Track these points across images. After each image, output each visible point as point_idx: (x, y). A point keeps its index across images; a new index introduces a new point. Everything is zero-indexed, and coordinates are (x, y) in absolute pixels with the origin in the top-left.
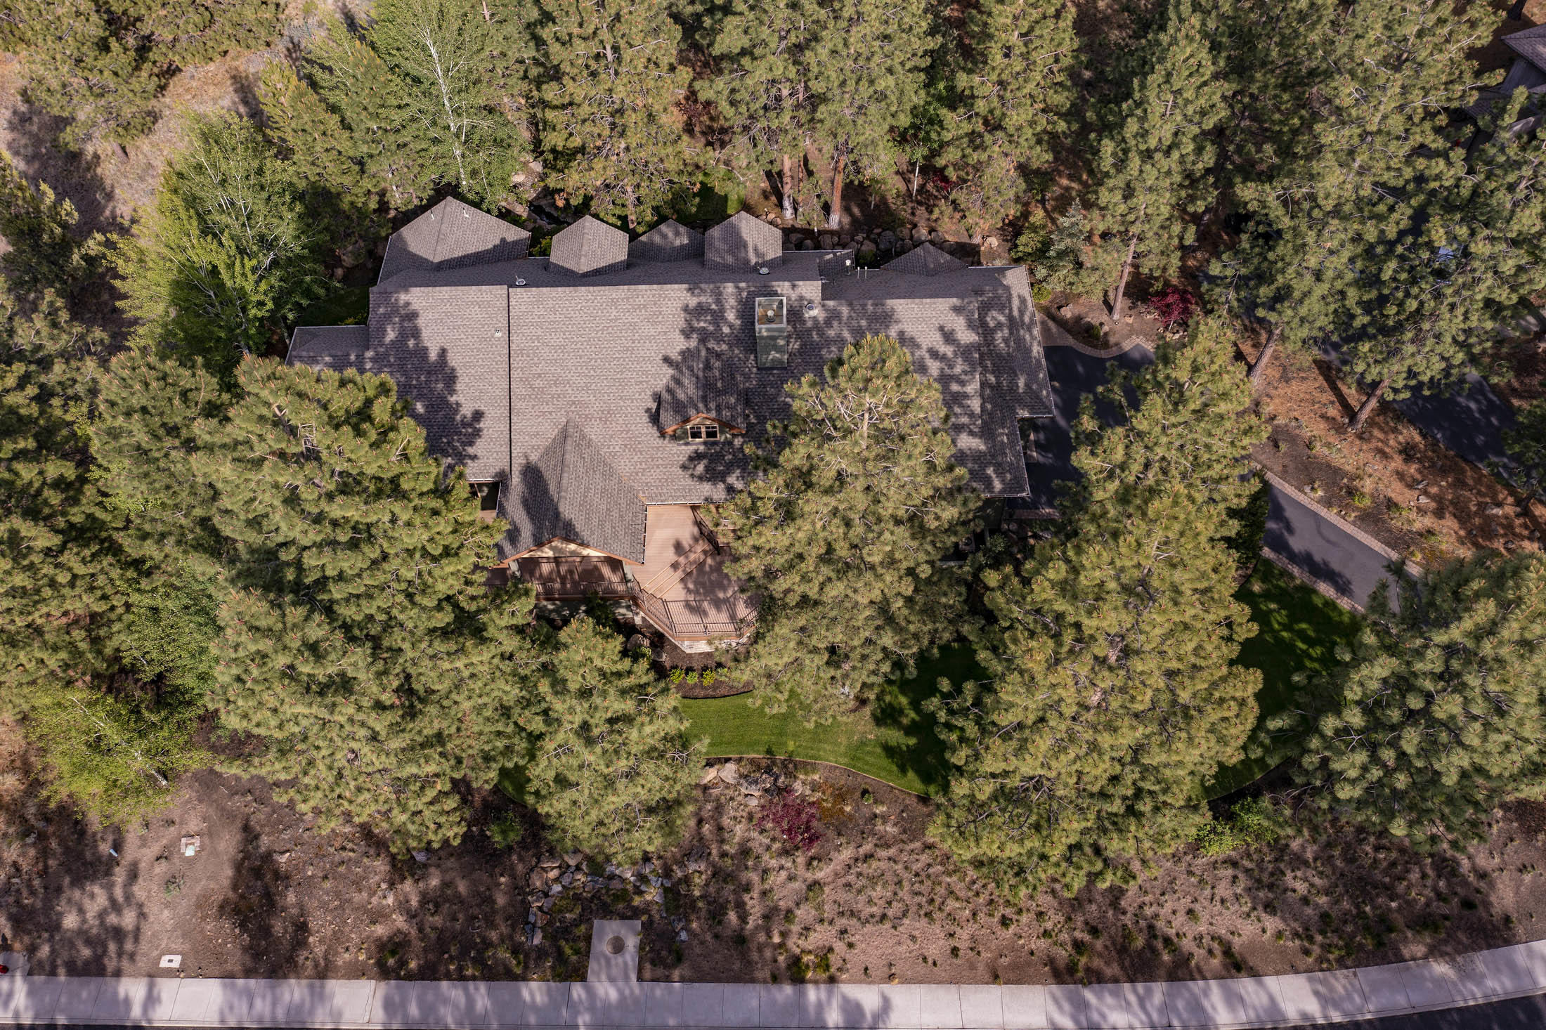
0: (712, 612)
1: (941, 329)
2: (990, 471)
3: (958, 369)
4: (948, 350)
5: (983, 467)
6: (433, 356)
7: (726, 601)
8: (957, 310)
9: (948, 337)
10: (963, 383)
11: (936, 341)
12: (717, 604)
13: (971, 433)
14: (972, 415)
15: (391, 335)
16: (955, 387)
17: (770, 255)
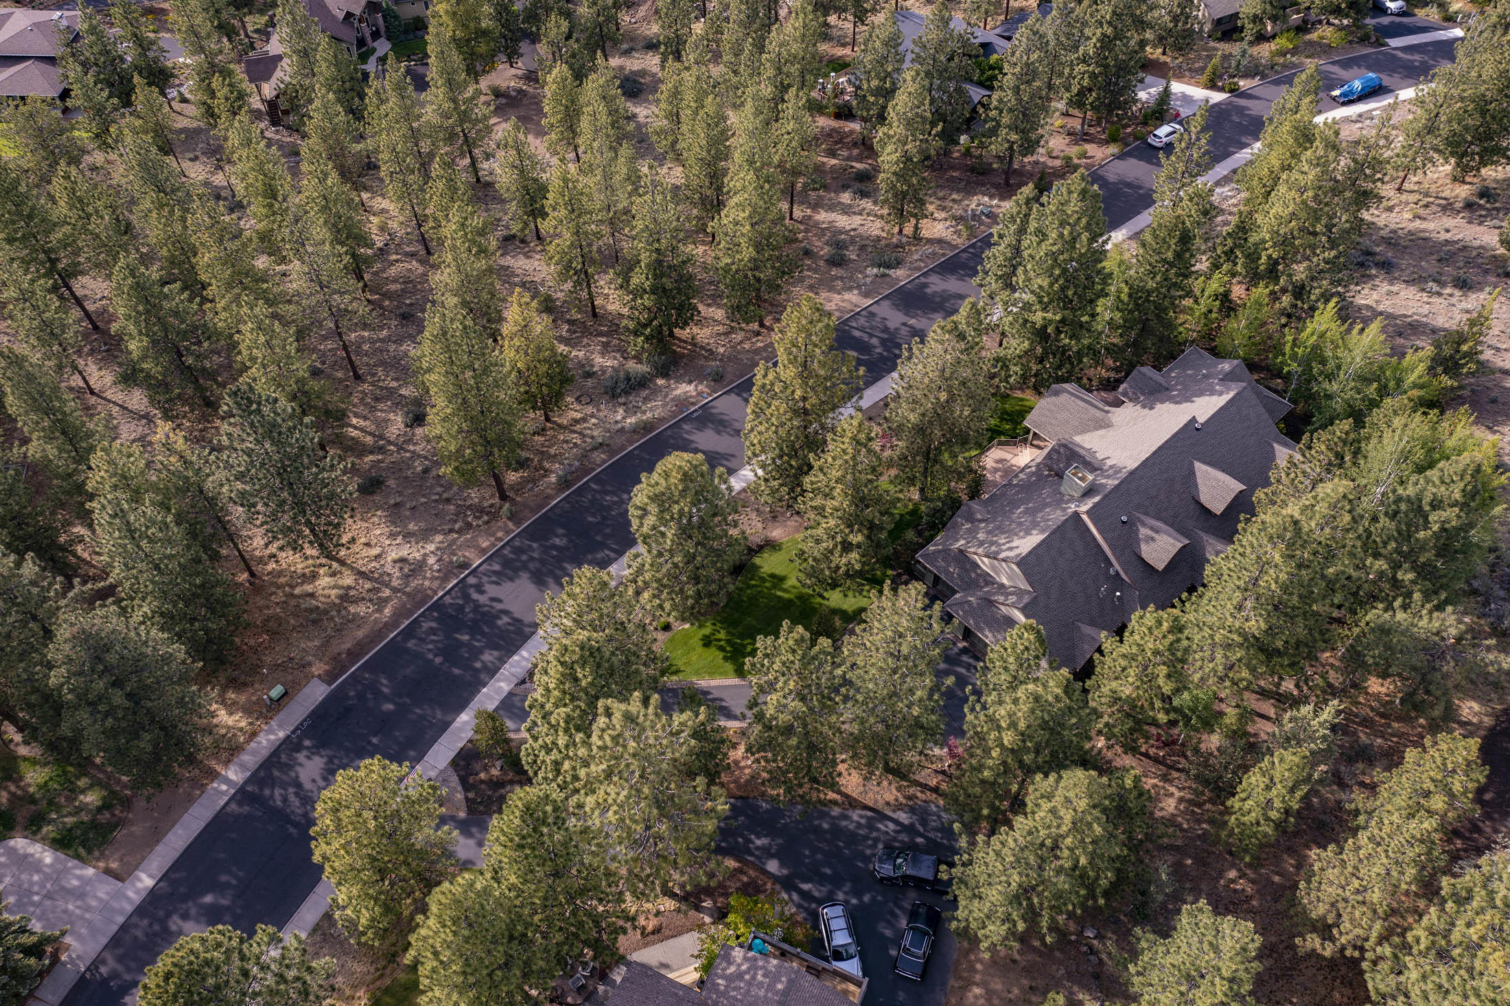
1: (1018, 547)
3: (993, 548)
8: (1019, 555)
9: (1011, 548)
11: (1016, 543)
17: (1143, 547)
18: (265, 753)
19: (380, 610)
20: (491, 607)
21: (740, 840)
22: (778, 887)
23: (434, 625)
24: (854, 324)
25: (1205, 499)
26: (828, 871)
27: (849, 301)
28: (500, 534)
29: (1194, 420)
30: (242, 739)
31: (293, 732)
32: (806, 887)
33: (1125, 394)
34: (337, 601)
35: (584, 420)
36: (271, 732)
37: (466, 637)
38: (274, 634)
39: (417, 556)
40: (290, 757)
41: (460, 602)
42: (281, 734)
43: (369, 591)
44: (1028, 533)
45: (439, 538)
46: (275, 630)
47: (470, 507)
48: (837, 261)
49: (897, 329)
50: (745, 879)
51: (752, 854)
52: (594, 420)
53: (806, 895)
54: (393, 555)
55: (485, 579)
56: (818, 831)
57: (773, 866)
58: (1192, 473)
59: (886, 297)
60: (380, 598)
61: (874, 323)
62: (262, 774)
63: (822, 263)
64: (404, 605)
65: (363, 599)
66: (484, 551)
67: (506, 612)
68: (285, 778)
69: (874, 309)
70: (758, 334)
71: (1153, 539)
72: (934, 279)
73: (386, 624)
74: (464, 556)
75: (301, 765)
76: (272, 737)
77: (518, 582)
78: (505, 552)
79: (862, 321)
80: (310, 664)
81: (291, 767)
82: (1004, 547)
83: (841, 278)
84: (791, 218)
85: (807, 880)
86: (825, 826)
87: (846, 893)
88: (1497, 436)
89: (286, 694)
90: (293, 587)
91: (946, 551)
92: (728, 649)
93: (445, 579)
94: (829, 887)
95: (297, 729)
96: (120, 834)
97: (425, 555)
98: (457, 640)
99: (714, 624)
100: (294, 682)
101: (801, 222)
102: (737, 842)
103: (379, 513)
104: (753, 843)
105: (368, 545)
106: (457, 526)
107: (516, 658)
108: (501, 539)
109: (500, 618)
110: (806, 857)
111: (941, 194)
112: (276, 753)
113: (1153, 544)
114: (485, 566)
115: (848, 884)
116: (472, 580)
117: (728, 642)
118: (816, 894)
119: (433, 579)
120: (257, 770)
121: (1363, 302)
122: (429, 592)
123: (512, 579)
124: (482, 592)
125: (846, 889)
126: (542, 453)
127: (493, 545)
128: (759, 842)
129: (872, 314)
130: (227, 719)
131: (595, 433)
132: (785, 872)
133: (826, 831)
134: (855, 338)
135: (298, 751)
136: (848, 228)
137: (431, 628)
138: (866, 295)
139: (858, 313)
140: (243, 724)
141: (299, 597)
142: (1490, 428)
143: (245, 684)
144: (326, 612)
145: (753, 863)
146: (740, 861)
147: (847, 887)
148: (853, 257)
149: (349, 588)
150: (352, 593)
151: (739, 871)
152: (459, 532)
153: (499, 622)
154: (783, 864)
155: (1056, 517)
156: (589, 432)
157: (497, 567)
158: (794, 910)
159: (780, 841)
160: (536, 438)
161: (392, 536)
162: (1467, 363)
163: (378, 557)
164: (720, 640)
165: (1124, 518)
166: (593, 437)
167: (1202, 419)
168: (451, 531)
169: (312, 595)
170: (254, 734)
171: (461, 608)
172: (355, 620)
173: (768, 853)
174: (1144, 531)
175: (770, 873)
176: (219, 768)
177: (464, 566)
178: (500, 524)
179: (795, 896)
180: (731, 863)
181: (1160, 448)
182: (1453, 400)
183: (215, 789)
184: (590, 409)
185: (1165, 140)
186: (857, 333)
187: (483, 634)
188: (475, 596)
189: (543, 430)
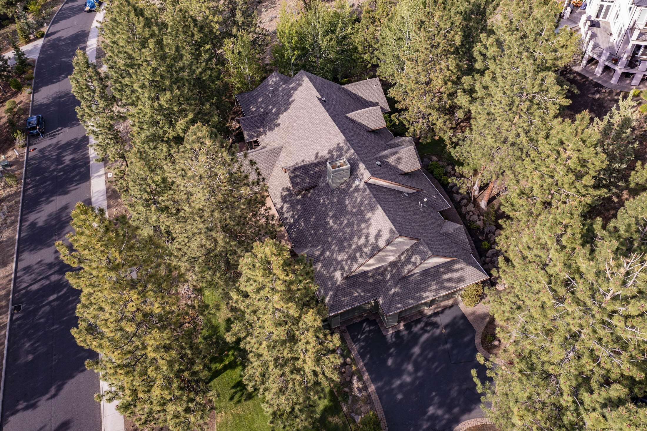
1: (380, 231)
2: (331, 293)
3: (366, 250)
4: (372, 240)
5: (331, 289)
6: (290, 100)
8: (391, 231)
9: (378, 236)
10: (361, 256)
11: (373, 232)
13: (342, 274)
14: (350, 269)
15: (291, 86)
16: (358, 255)
17: (400, 167)
24: (24, 285)
25: (373, 126)
29: (319, 99)
33: (251, 137)
58: (354, 121)
59: (19, 253)
61: (36, 271)
71: (399, 158)
72: (32, 217)
79: (27, 278)
91: (338, 290)
113: (403, 161)
129: (26, 269)
134: (38, 290)
139: (17, 277)
165: (378, 163)
167: (319, 96)
174: (391, 161)
181: (333, 120)
186: (35, 287)
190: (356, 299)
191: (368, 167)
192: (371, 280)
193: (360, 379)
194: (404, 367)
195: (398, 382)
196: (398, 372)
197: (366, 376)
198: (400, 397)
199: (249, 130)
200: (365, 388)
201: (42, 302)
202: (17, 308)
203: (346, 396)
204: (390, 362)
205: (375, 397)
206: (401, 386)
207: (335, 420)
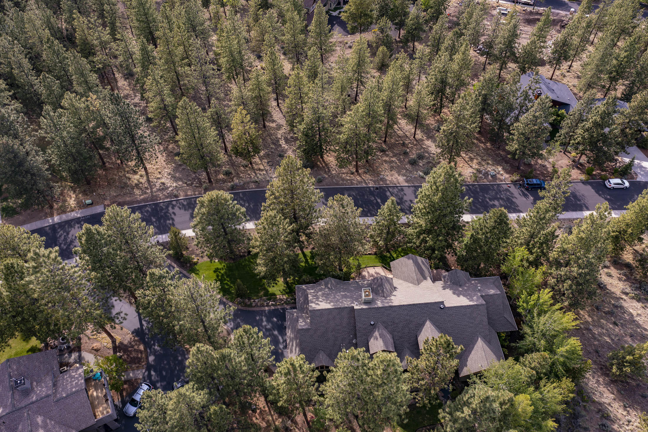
0: (374, 273)
7: (371, 276)
12: (372, 276)
18: (70, 218)
19: (140, 195)
20: (171, 215)
21: (152, 342)
22: (145, 366)
23: (150, 210)
24: (391, 190)
25: (420, 338)
26: (164, 373)
27: (398, 180)
28: (197, 193)
29: (442, 303)
30: (68, 210)
31: (82, 217)
32: (153, 373)
34: (134, 185)
35: (262, 170)
36: (77, 213)
37: (154, 220)
38: (109, 184)
39: (169, 185)
40: (75, 224)
41: (164, 207)
42: (79, 216)
43: (145, 188)
44: (329, 303)
45: (180, 183)
46: (110, 183)
47: (199, 179)
48: (413, 163)
49: (406, 201)
50: (140, 356)
51: (150, 349)
52: (265, 172)
53: (150, 376)
54: (163, 180)
55: (178, 205)
56: (176, 358)
57: (151, 358)
58: (422, 325)
60: (145, 192)
61: (399, 194)
62: (63, 224)
63: (407, 160)
64: (148, 198)
65: (141, 189)
66: (187, 195)
67: (173, 219)
68: (67, 229)
69: (404, 188)
70: (353, 173)
73: (137, 201)
74: (179, 193)
75: (74, 228)
76: (76, 215)
77: (186, 212)
78: (193, 200)
79: (395, 190)
80: (106, 199)
81: (72, 227)
82: (317, 302)
83: (407, 170)
84: (414, 137)
85: (155, 371)
86: (180, 358)
87: (161, 385)
88: (625, 413)
89: (92, 204)
90: (128, 173)
91: (305, 290)
92: (220, 277)
93: (167, 197)
94: (159, 379)
95: (84, 217)
96: (16, 217)
97: (171, 186)
98: (151, 219)
99: (224, 266)
100: (97, 202)
101: (417, 141)
102: (151, 342)
103: (173, 165)
104: (155, 346)
105: (160, 173)
106: (188, 183)
107: (160, 236)
108: (195, 195)
109: (169, 220)
110: (164, 363)
111: (485, 158)
112: (72, 220)
113: (375, 341)
114: (182, 201)
115: (165, 383)
116: (174, 203)
117: (222, 275)
118: (153, 378)
119: (164, 195)
120: (63, 222)
121: (631, 311)
122: (159, 199)
123: (185, 210)
124: (173, 208)
125: (163, 384)
126: (238, 174)
127: (191, 195)
128: (156, 347)
129: (402, 190)
130: (72, 202)
131: (260, 177)
132: (153, 363)
133: (178, 360)
135: (78, 223)
136: (432, 152)
137: (148, 210)
138: (407, 181)
139: (397, 187)
140: (73, 206)
141: (126, 177)
142: (625, 407)
143: (87, 195)
144: (128, 186)
145: (148, 352)
146: (145, 349)
147: (164, 383)
148: (421, 164)
149: (141, 183)
150: (141, 185)
151: (141, 352)
152: (188, 185)
153: (168, 222)
154: (154, 360)
155: (347, 303)
156: (258, 175)
157: (185, 203)
158: (141, 377)
159: (162, 352)
160: (242, 168)
161: (169, 174)
162: (627, 366)
163: (159, 178)
164: (220, 273)
165: (372, 323)
166: (258, 178)
167: (447, 305)
168: (186, 183)
169: (130, 179)
170: (73, 211)
171: (162, 209)
172: (132, 194)
173: (155, 353)
174: (376, 334)
175: (148, 359)
176: (55, 214)
177: (176, 196)
178: (200, 190)
179: (146, 374)
180: (142, 347)
181: (414, 305)
182: (622, 382)
183: (48, 220)
184: (268, 168)
185: (613, 185)
186: (387, 193)
187: (160, 222)
188: (170, 208)
189: (246, 166)
190: (299, 300)
191: (362, 309)
192: (305, 306)
193: (272, 305)
194: (270, 324)
195: (264, 320)
196: (268, 321)
197: (273, 308)
198: (258, 318)
199: (449, 276)
200: (268, 305)
201: (378, 197)
202: (377, 188)
203: (269, 299)
204: (275, 319)
205: (263, 308)
206: (262, 320)
207: (262, 293)
